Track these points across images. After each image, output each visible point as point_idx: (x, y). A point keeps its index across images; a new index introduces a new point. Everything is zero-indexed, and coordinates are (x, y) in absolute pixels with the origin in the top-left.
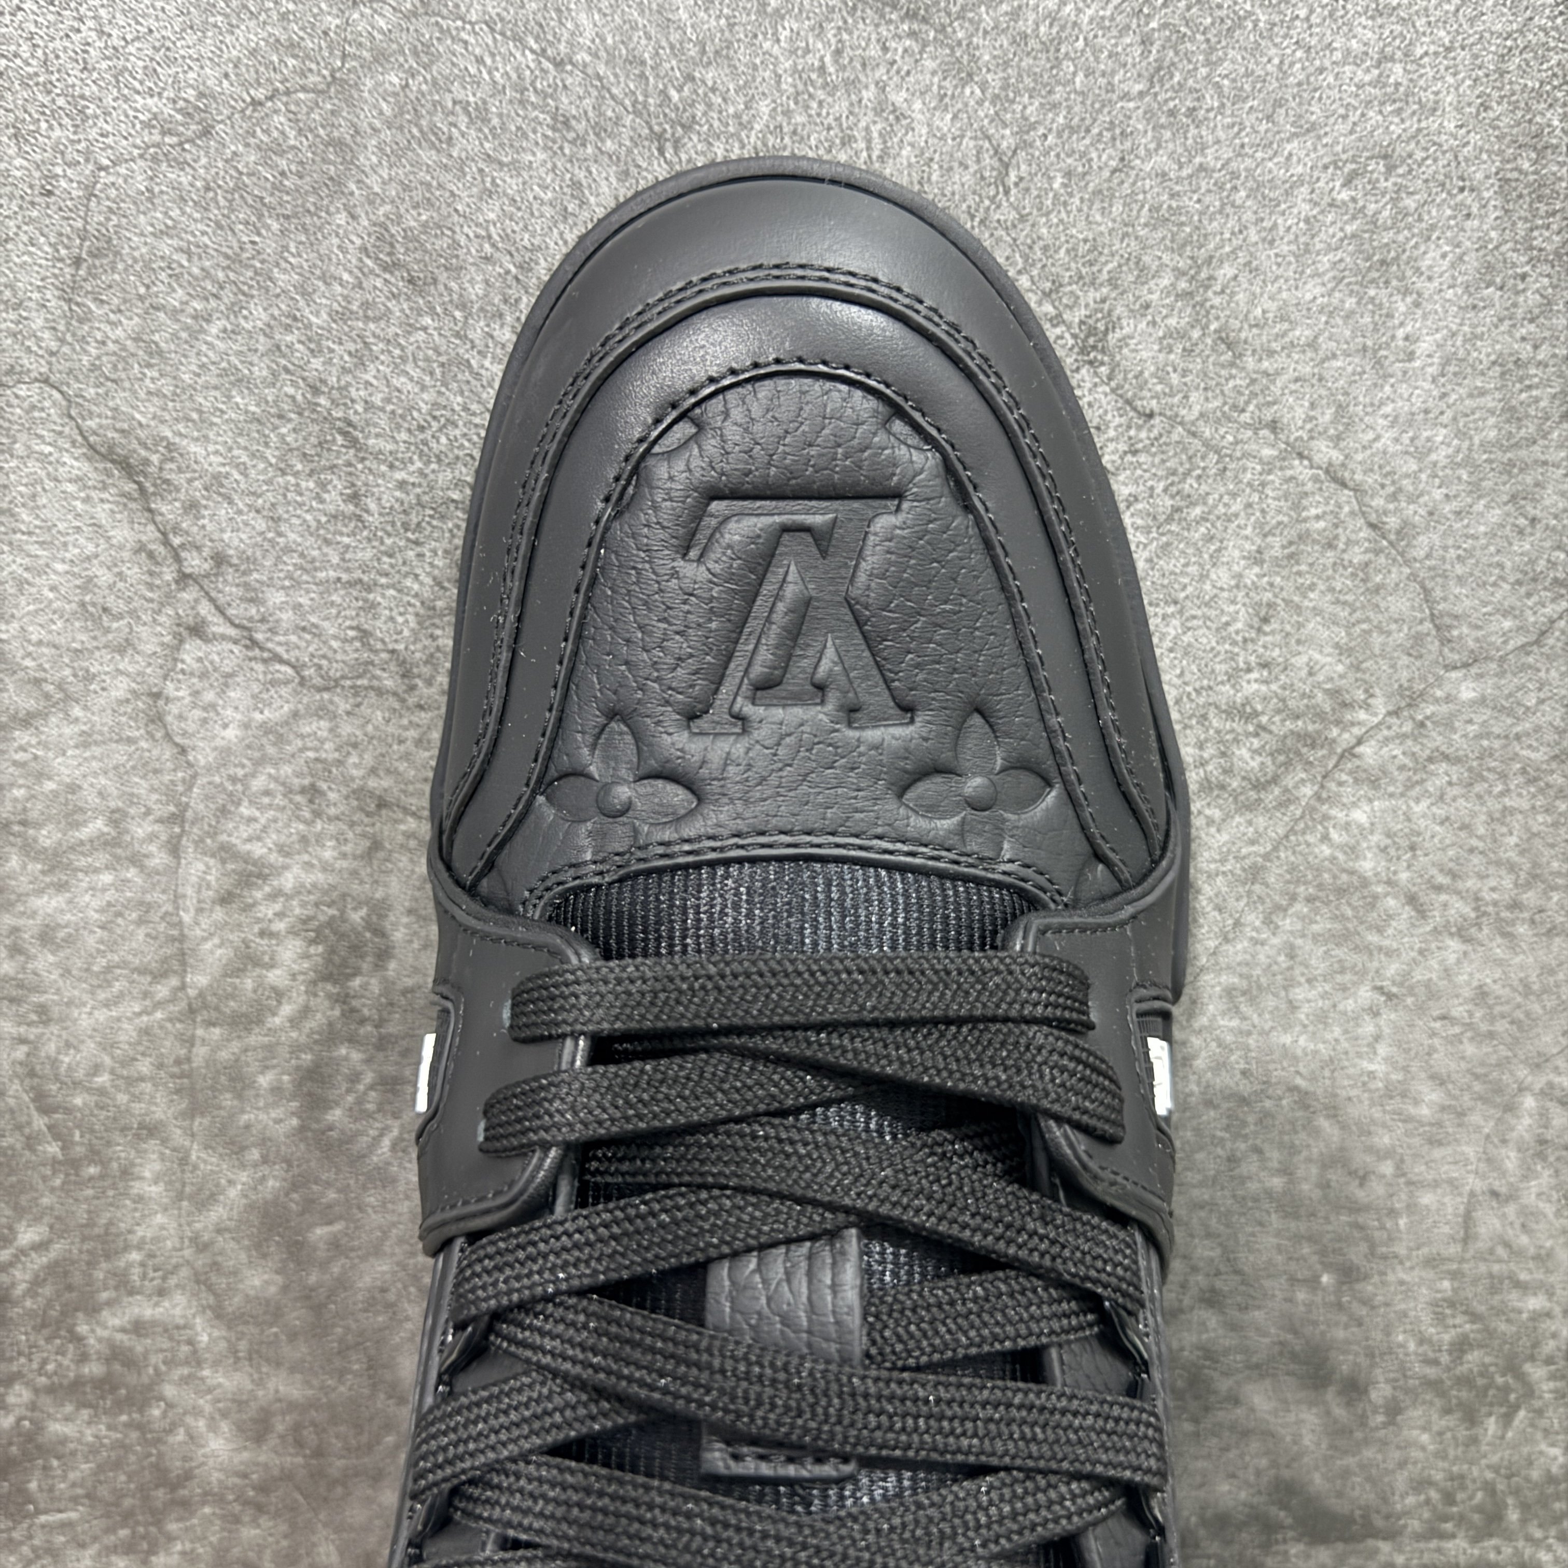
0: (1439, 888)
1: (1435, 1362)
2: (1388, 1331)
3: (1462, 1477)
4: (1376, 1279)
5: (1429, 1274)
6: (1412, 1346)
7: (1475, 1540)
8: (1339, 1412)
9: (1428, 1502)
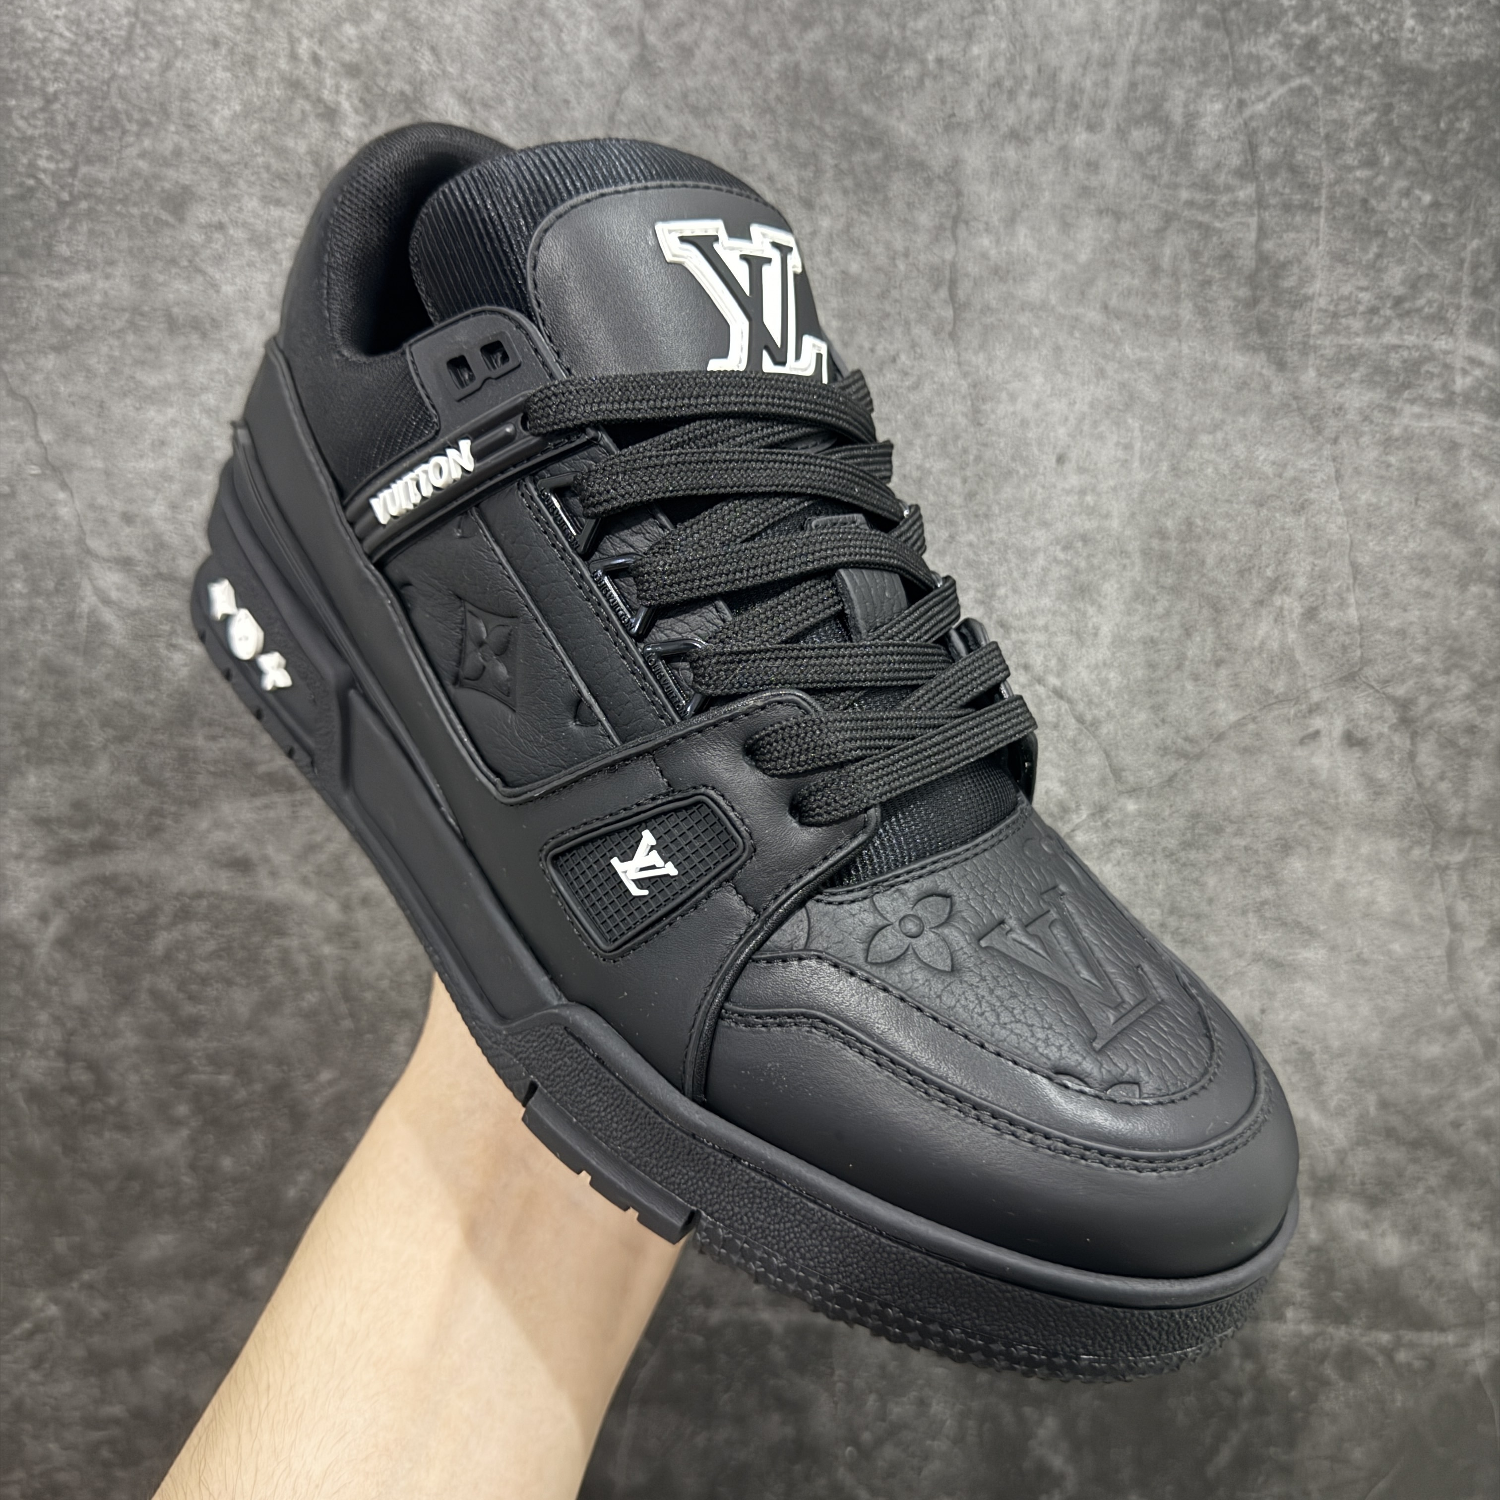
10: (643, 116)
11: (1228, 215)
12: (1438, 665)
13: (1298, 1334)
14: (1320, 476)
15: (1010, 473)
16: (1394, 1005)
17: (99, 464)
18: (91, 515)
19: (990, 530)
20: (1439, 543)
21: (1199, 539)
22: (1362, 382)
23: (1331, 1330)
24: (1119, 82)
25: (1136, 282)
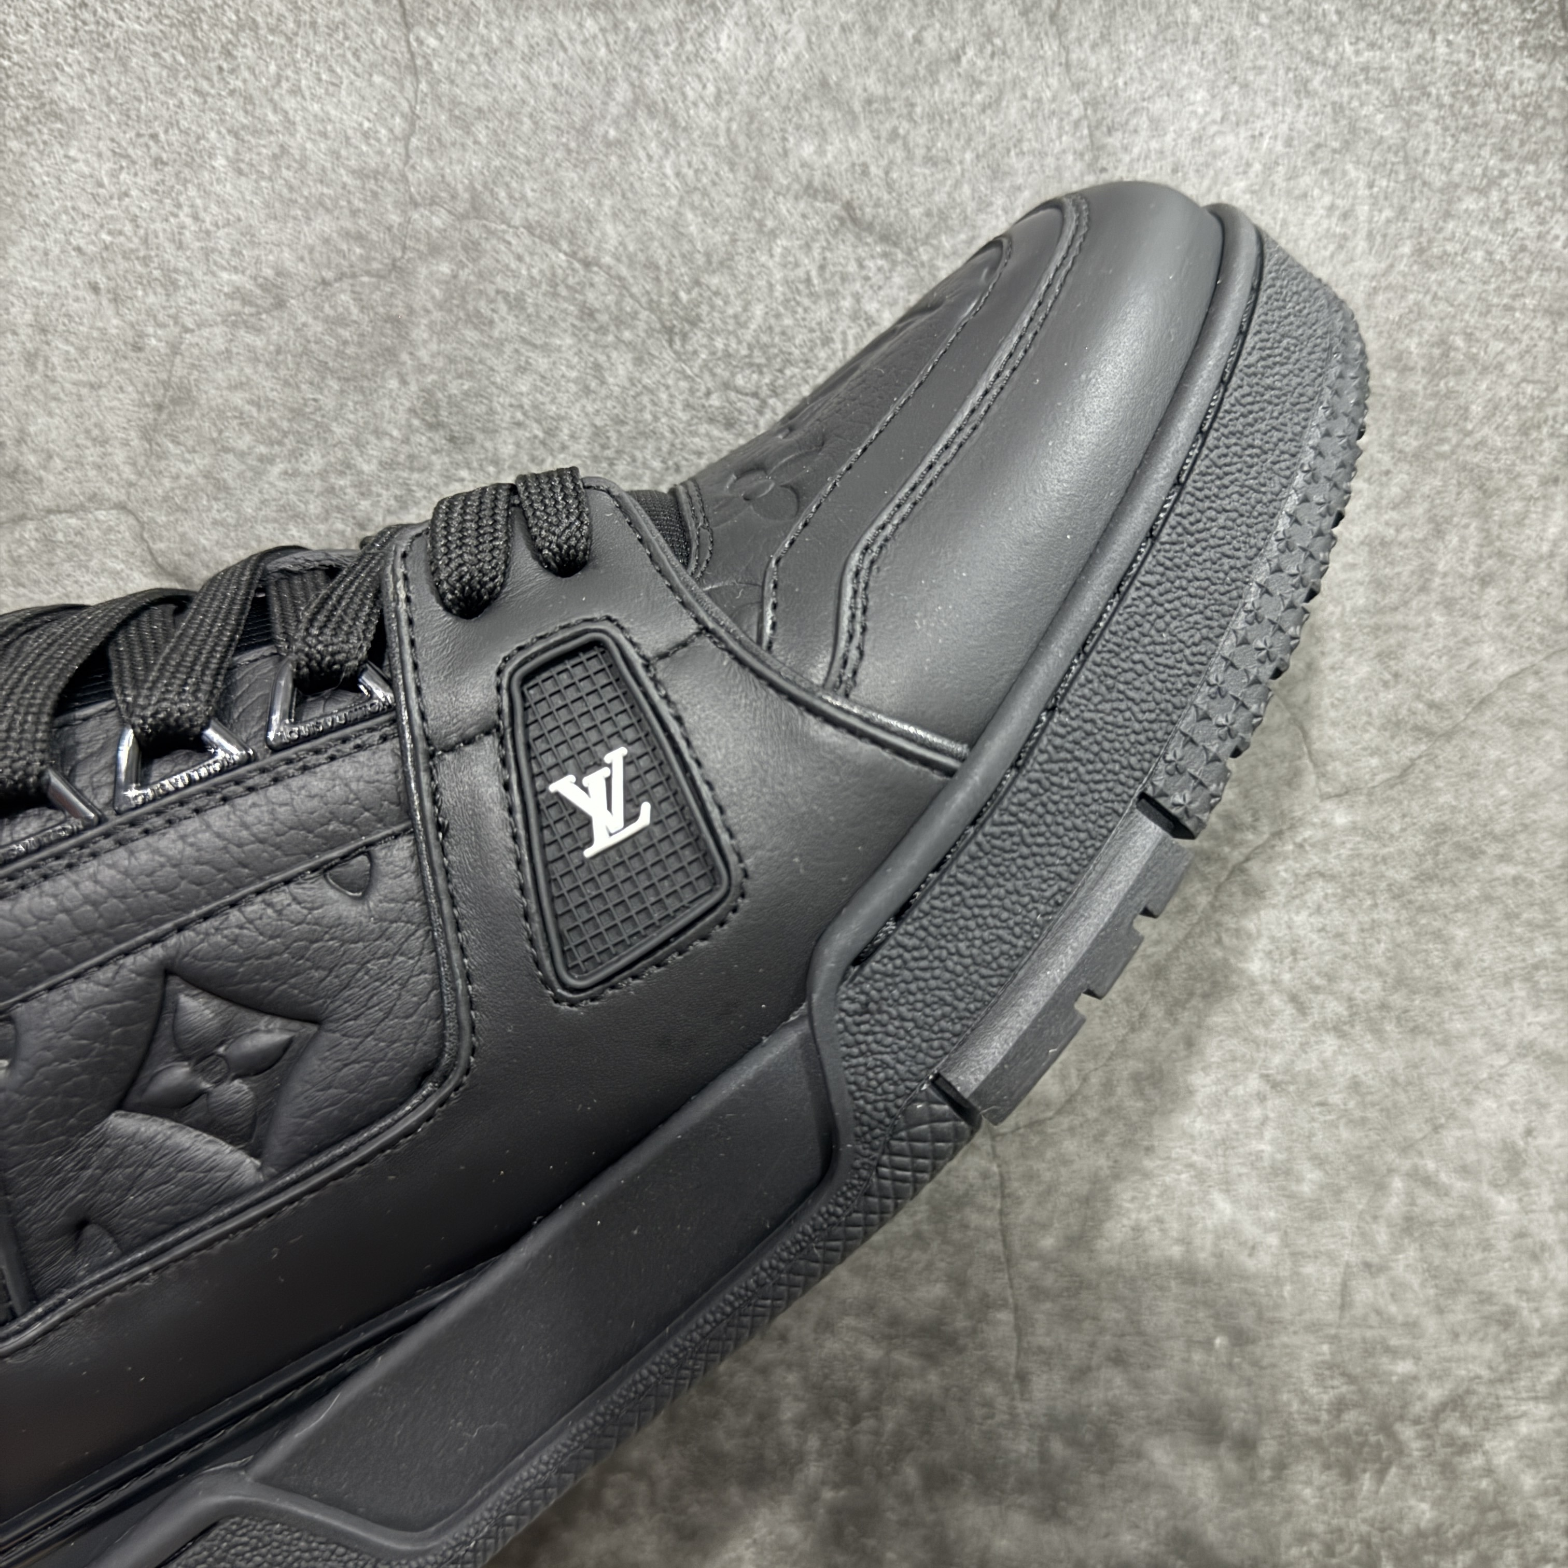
0: (1316, 990)
1: (1316, 1421)
2: (1274, 1390)
3: (1340, 1530)
4: (1263, 1343)
5: (1312, 1339)
6: (1295, 1406)
8: (1232, 1467)
9: (1310, 1553)
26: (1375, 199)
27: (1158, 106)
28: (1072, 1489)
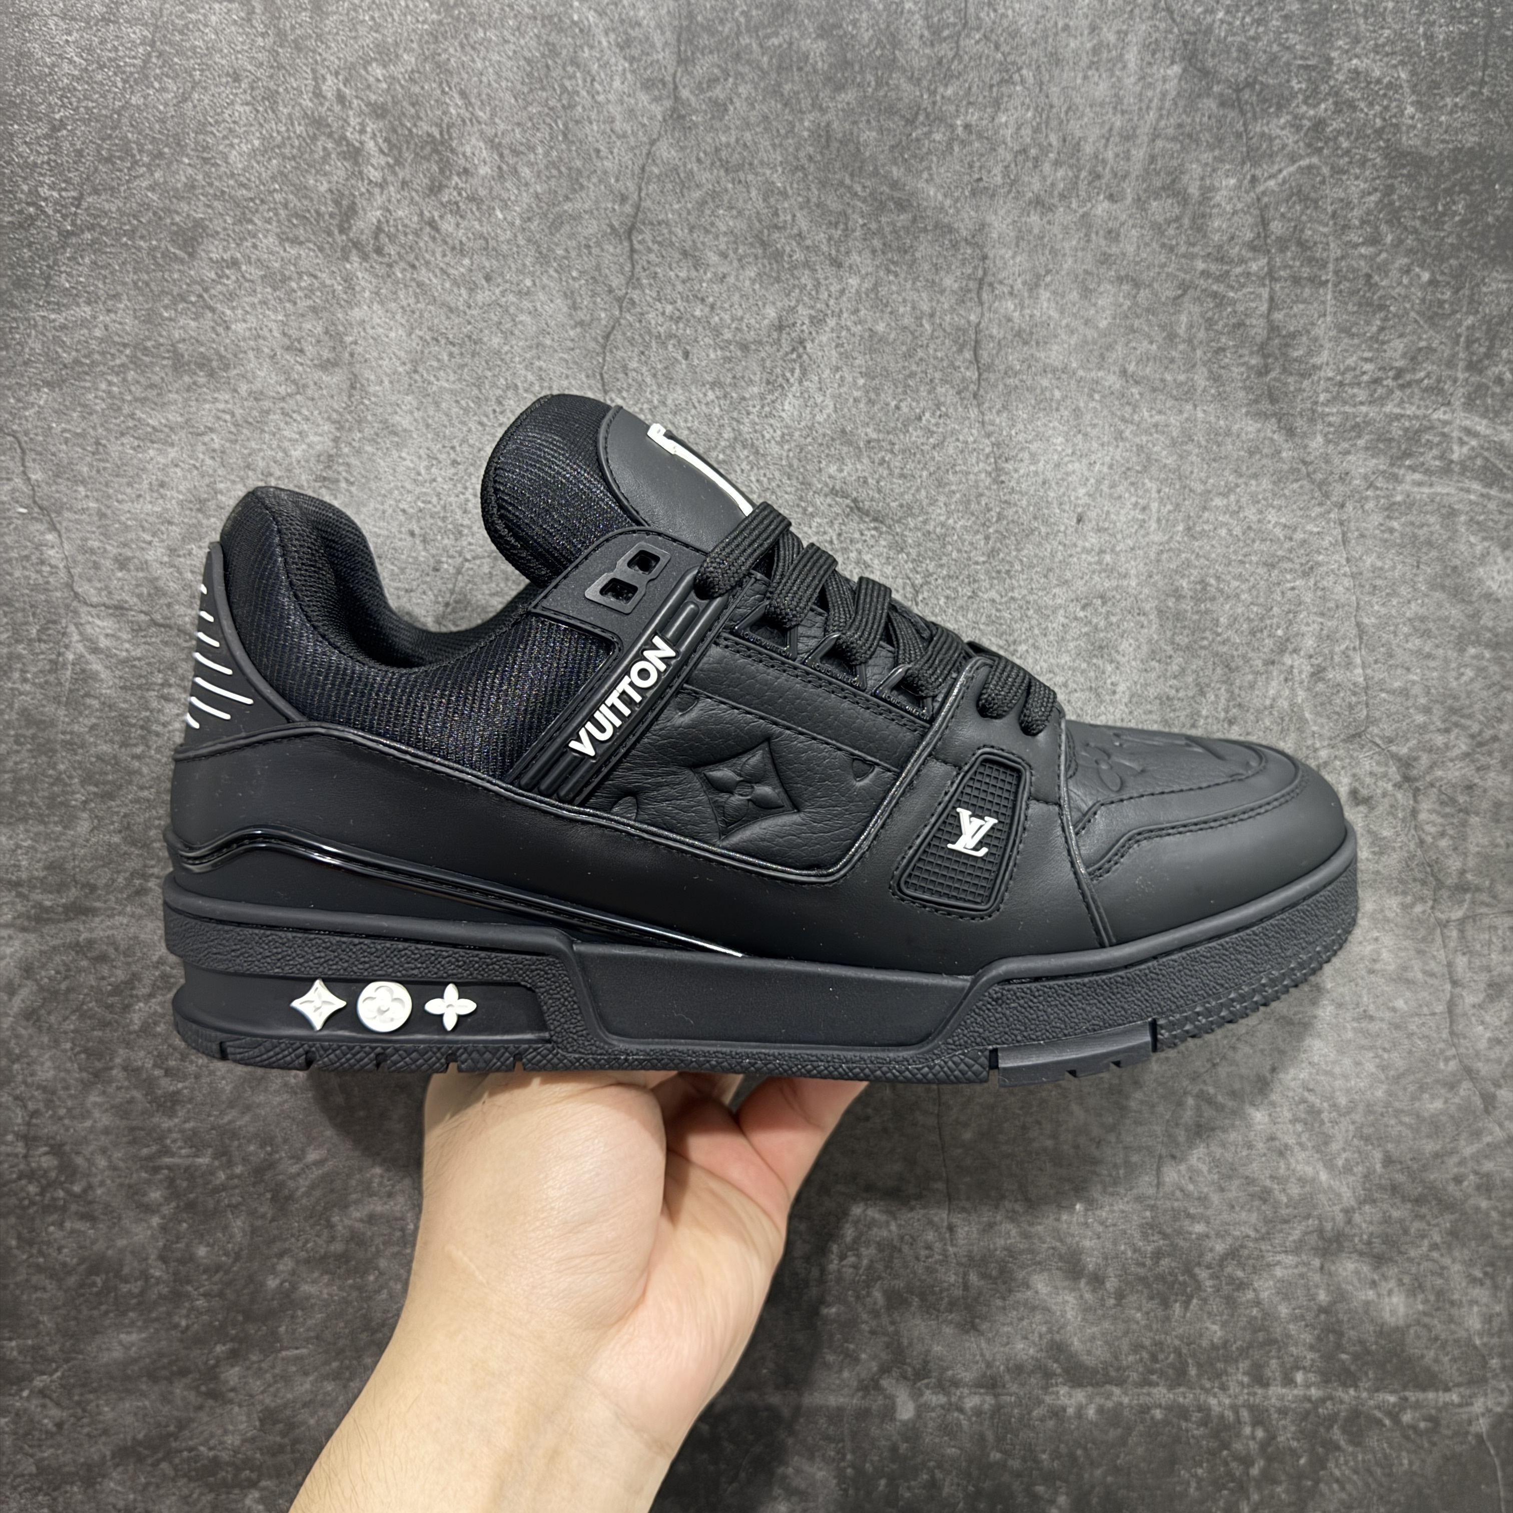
1: (1143, 1265)
3: (1161, 1343)
4: (1107, 1208)
5: (1138, 1207)
6: (1129, 1254)
7: (1171, 1388)
8: (1088, 1296)
9: (1141, 1359)
10: (676, 169)
11: (1243, 286)
12: (1439, 724)
13: (1308, 1399)
14: (1328, 539)
15: (1032, 531)
16: (1398, 1060)
17: (93, 505)
18: (80, 558)
19: (1012, 589)
20: (1440, 606)
21: (1213, 599)
22: (1367, 449)
23: (1340, 1393)
24: (1139, 154)
25: (1154, 347)
26: (1161, 500)
27: (1033, 447)
28: (985, 1309)
